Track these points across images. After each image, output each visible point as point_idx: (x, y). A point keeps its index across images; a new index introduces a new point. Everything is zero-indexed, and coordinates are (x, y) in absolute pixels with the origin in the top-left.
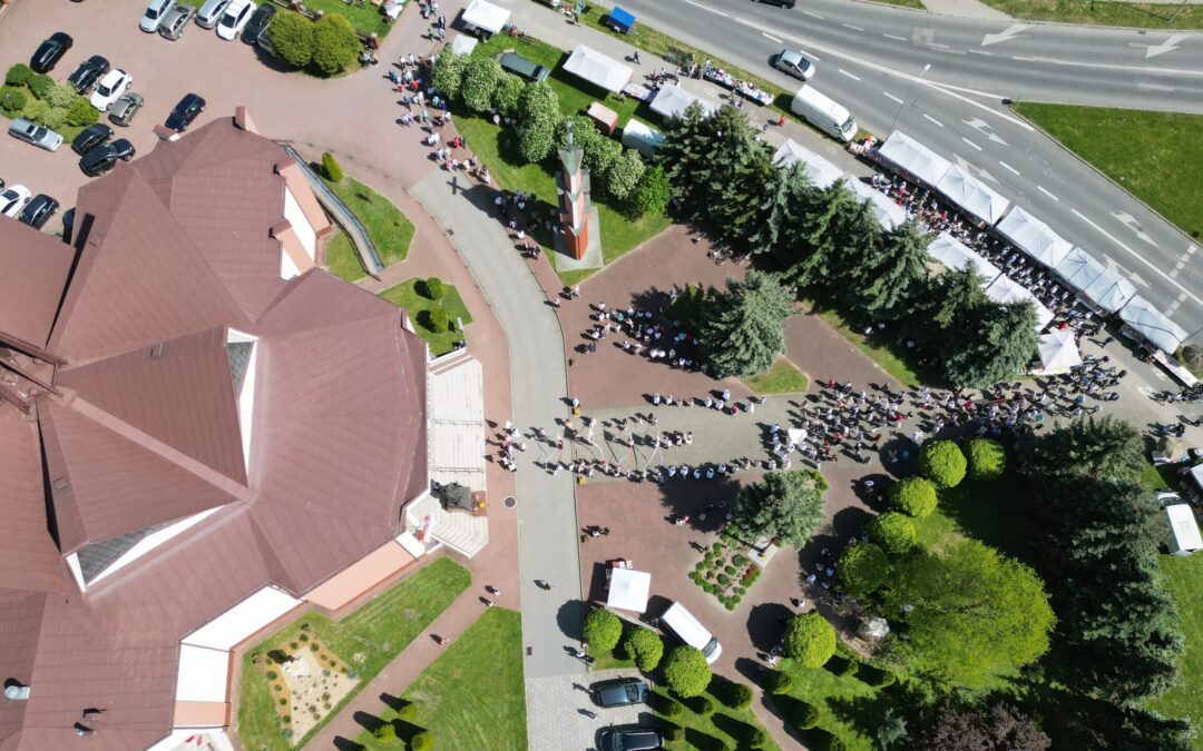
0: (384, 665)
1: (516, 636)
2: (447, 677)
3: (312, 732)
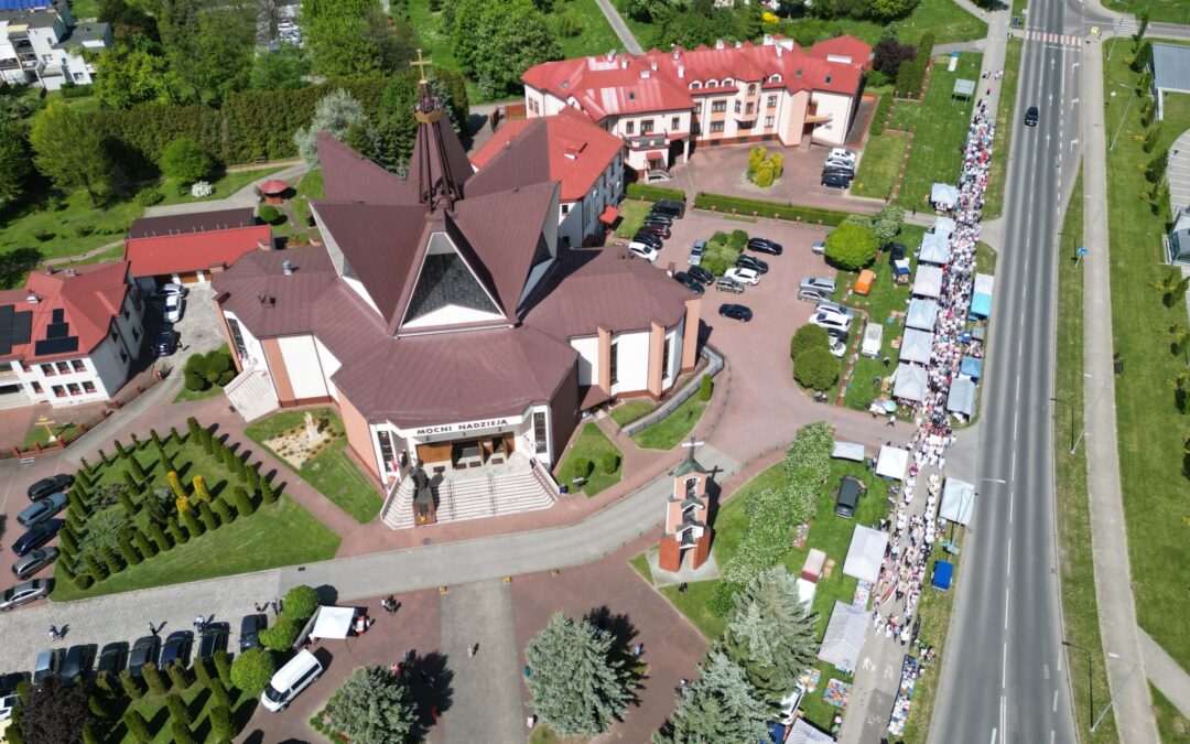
0: (308, 481)
1: (315, 558)
2: (292, 518)
3: (269, 450)
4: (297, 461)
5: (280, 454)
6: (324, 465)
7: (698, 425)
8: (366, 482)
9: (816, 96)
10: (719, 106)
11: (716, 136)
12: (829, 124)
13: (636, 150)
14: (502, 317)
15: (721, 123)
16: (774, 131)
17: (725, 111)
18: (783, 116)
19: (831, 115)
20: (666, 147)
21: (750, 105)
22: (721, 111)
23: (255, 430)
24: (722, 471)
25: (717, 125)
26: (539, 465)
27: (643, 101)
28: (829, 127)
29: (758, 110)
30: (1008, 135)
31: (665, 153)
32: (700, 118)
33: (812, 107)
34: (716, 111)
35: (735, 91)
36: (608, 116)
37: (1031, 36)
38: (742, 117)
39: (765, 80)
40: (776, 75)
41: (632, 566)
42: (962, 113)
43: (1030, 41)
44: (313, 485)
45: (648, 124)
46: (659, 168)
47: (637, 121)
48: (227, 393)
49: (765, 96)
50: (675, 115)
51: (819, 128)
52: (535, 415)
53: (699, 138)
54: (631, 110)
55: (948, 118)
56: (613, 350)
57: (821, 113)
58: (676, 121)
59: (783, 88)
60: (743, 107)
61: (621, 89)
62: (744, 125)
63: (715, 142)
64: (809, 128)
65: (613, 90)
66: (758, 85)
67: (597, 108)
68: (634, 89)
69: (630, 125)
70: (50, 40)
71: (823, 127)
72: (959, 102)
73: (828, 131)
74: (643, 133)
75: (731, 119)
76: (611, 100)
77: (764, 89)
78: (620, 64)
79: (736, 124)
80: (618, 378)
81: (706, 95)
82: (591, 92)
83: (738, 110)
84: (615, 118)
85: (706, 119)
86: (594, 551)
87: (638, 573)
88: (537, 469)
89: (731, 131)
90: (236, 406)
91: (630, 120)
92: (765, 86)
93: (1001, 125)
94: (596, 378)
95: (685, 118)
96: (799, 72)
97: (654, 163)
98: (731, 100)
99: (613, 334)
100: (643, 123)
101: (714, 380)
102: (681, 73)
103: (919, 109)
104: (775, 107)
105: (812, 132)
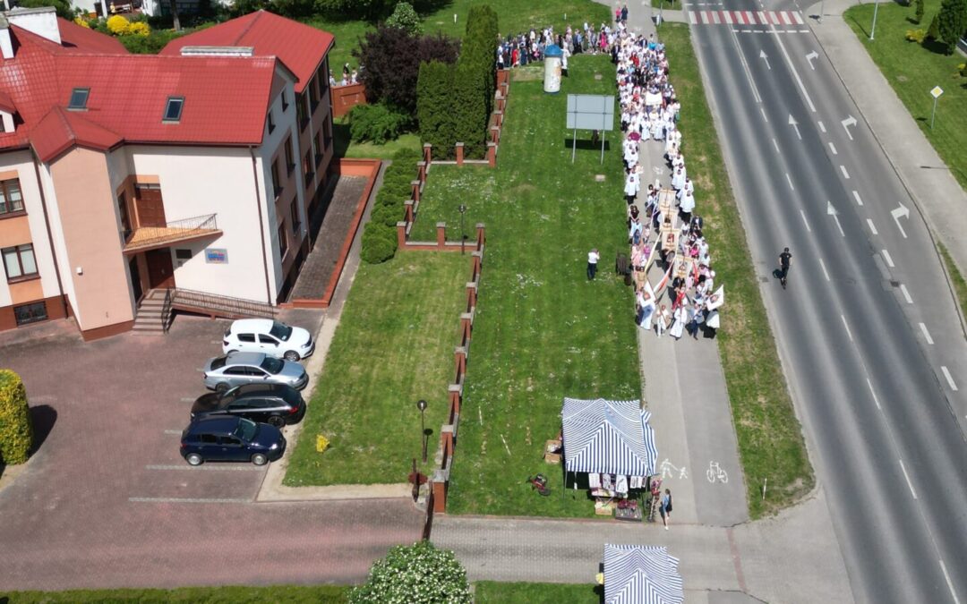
33: (142, 200)
37: (699, 18)
42: (600, 177)
43: (701, 26)
51: (190, 264)
57: (180, 216)
64: (154, 264)
72: (585, 154)
73: (216, 267)
96: (78, 100)
103: (491, 181)
104: (23, 213)
105: (170, 274)
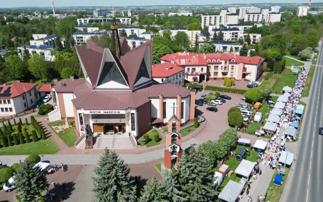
1: (49, 153)
2: (48, 143)
3: (52, 128)
4: (58, 131)
5: (55, 129)
6: (66, 133)
7: (191, 133)
8: (76, 137)
9: (246, 66)
10: (216, 67)
11: (215, 77)
12: (250, 74)
13: (189, 75)
14: (128, 87)
15: (217, 73)
16: (234, 77)
17: (218, 69)
18: (236, 72)
19: (251, 71)
20: (198, 75)
21: (225, 67)
22: (217, 69)
23: (51, 124)
24: (196, 145)
25: (216, 73)
26: (132, 135)
27: (193, 62)
28: (250, 75)
29: (228, 70)
30: (311, 82)
31: (198, 77)
32: (211, 71)
33: (245, 69)
34: (215, 69)
35: (221, 63)
36: (182, 65)
37: (318, 66)
38: (223, 71)
39: (230, 60)
40: (233, 59)
41: (155, 166)
43: (318, 67)
44: (60, 137)
45: (194, 70)
46: (197, 81)
47: (191, 68)
48: (48, 115)
49: (230, 66)
50: (202, 67)
51: (248, 76)
52: (132, 114)
53: (210, 77)
54: (189, 64)
55: (290, 78)
56: (164, 104)
57: (248, 71)
58: (202, 69)
59: (236, 63)
60: (223, 68)
61: (187, 60)
62: (224, 74)
63: (215, 79)
64: (244, 75)
65: (184, 60)
66: (228, 61)
67: (179, 63)
68: (191, 60)
69: (188, 69)
70: (49, 54)
71: (249, 75)
74: (192, 72)
75: (220, 71)
76: (183, 62)
77: (230, 63)
78: (187, 54)
79: (221, 74)
80: (166, 117)
81: (212, 64)
82: (178, 60)
83: (222, 69)
84: (184, 66)
85: (212, 71)
86: (143, 161)
87: (156, 168)
88: (132, 137)
89: (220, 75)
90: (49, 118)
91: (188, 67)
92: (230, 62)
93: (308, 80)
94: (159, 115)
95: (205, 68)
96: (241, 60)
97: (195, 79)
98: (220, 66)
99: (164, 98)
100: (192, 69)
101: (201, 124)
102: (205, 58)
103: (281, 76)
104: (233, 69)
105: (245, 77)
